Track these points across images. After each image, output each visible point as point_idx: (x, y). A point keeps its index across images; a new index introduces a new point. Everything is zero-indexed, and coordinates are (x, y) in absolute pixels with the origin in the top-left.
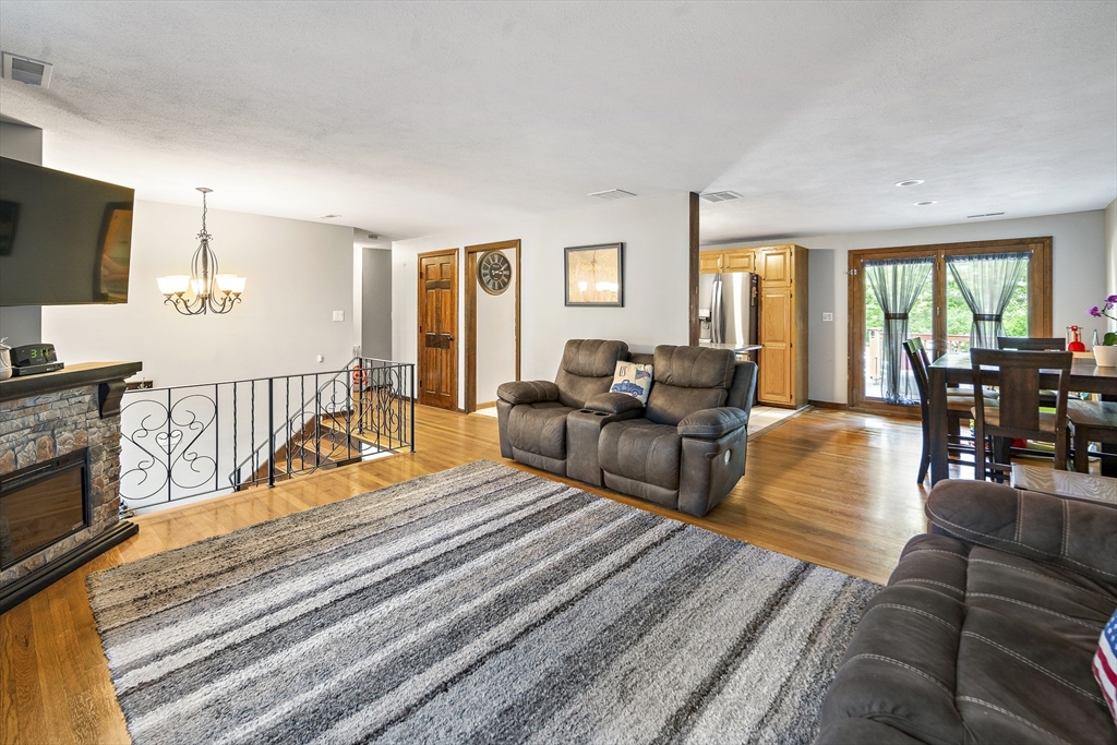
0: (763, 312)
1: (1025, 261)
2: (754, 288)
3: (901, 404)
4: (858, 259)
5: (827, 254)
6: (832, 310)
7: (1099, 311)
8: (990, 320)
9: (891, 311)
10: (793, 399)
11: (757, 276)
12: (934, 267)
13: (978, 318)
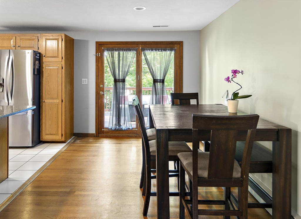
0: (44, 79)
1: (173, 52)
2: (37, 62)
3: (122, 130)
4: (101, 47)
5: (84, 43)
6: (87, 77)
7: (230, 79)
8: (160, 82)
9: (117, 78)
10: (64, 137)
11: (40, 53)
12: (137, 53)
13: (155, 81)
